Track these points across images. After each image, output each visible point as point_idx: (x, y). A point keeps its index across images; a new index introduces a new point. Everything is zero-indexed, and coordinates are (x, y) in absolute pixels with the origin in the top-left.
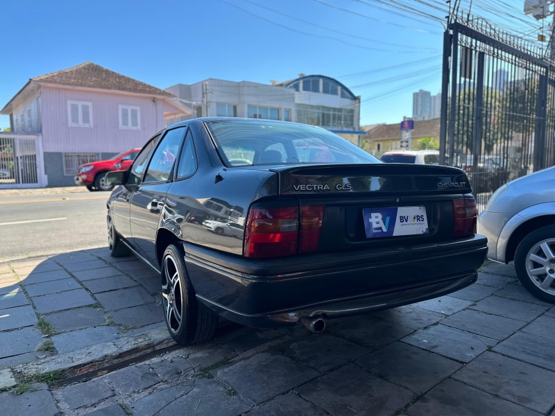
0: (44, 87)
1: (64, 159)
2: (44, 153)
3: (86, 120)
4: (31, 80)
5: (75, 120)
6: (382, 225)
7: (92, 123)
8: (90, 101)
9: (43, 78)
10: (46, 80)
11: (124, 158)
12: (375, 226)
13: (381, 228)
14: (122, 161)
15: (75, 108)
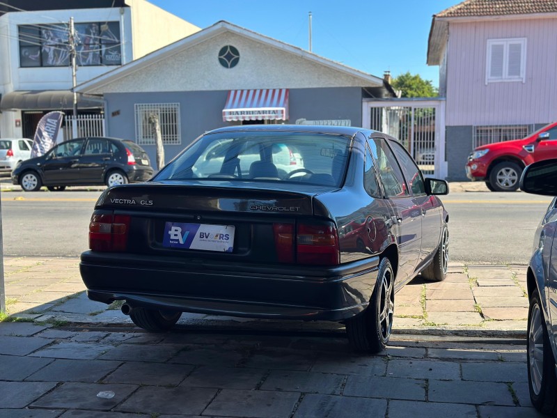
0: (454, 24)
1: (474, 135)
2: (446, 127)
3: (514, 70)
4: (434, 16)
5: (497, 71)
6: (179, 237)
7: (523, 75)
8: (525, 37)
9: (452, 10)
10: (459, 13)
11: (542, 136)
12: (172, 237)
13: (178, 240)
14: (539, 140)
15: (498, 52)
